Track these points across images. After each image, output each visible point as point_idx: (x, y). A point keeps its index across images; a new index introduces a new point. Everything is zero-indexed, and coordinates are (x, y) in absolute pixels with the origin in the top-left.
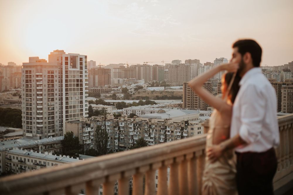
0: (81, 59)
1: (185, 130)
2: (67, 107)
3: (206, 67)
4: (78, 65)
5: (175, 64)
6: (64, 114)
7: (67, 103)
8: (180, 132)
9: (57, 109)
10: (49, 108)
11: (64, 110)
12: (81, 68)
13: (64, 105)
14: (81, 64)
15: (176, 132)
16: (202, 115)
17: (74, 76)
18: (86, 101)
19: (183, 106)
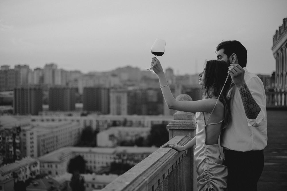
1: (17, 137)
3: (36, 72)
5: (4, 69)
8: (11, 139)
15: (8, 139)
16: (33, 120)
19: (14, 112)
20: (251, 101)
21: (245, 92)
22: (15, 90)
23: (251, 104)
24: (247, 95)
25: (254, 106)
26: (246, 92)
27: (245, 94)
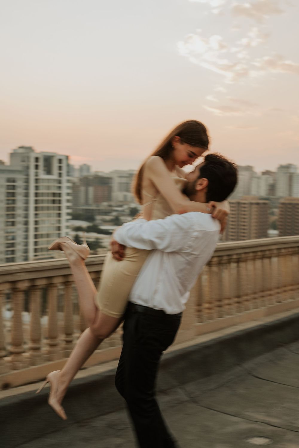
0: (60, 161)
2: (36, 236)
4: (55, 170)
6: (31, 247)
7: (36, 229)
9: (19, 240)
10: (7, 236)
11: (32, 240)
12: (60, 175)
13: (32, 233)
14: (60, 168)
17: (48, 188)
18: (68, 227)
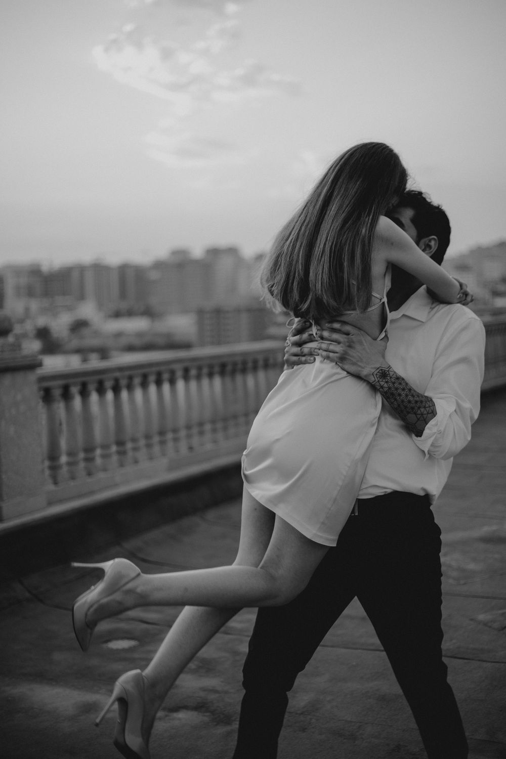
20: (406, 407)
21: (386, 389)
22: (200, 312)
23: (408, 413)
24: (392, 394)
25: (419, 416)
26: (390, 388)
27: (386, 393)
